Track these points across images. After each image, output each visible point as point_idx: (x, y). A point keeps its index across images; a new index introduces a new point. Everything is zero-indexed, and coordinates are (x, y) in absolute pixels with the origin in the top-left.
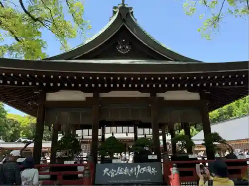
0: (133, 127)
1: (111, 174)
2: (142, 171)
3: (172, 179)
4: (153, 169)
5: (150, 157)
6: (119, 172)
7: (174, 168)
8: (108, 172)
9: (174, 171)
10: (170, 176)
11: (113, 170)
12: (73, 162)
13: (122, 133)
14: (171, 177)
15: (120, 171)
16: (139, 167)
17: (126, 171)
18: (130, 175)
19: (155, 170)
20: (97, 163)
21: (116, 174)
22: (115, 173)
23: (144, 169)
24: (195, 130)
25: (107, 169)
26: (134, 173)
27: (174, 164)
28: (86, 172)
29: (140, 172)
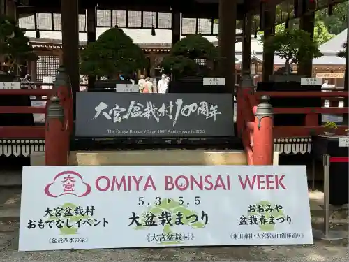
0: (170, 14)
1: (112, 116)
2: (186, 112)
3: (256, 130)
4: (212, 108)
5: (207, 81)
6: (132, 111)
7: (263, 105)
8: (107, 111)
9: (262, 111)
10: (251, 124)
11: (117, 107)
12: (17, 86)
13: (142, 27)
14: (254, 125)
15: (135, 111)
16: (180, 102)
17: (150, 110)
18: (158, 119)
19: (218, 110)
20: (78, 90)
21: (126, 117)
22: (122, 114)
23: (191, 108)
24: (325, 30)
25: (103, 106)
26: (167, 115)
27: (264, 97)
28: (52, 107)
29: (183, 113)
